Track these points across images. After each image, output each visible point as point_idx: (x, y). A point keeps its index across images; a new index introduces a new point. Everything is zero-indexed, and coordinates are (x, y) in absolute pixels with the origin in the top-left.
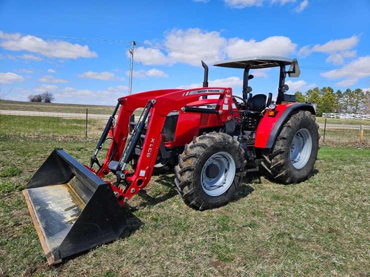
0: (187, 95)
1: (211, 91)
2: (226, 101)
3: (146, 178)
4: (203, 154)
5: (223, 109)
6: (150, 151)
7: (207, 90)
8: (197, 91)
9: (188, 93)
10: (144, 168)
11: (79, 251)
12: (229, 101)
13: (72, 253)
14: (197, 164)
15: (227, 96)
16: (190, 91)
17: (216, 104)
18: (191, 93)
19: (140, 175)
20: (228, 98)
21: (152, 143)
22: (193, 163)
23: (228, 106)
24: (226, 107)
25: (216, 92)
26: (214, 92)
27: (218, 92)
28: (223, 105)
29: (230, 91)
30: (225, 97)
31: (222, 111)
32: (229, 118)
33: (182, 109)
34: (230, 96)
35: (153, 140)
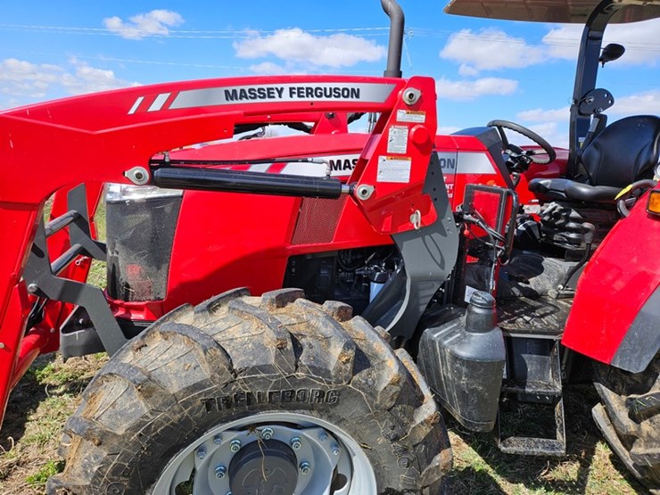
0: (156, 106)
1: (310, 92)
2: (398, 139)
5: (381, 178)
7: (286, 87)
8: (220, 91)
9: (161, 100)
12: (411, 141)
15: (402, 115)
16: (173, 89)
17: (357, 156)
18: (184, 101)
20: (411, 125)
23: (408, 164)
24: (394, 171)
25: (342, 99)
26: (324, 99)
27: (355, 99)
28: (381, 158)
29: (418, 94)
30: (395, 122)
31: (371, 189)
32: (416, 219)
33: (131, 173)
34: (420, 118)
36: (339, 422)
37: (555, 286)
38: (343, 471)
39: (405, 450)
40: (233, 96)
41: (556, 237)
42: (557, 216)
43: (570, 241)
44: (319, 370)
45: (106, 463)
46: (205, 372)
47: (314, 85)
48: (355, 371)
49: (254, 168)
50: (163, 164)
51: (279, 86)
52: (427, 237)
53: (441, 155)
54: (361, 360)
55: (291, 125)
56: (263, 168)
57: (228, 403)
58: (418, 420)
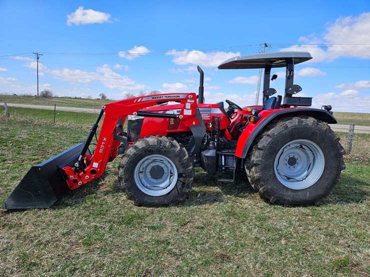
0: (139, 101)
1: (169, 97)
2: (188, 106)
3: (99, 169)
4: (133, 155)
5: (185, 114)
6: (102, 148)
7: (164, 96)
8: (151, 97)
9: (140, 99)
10: (97, 161)
12: (191, 106)
14: (127, 162)
15: (188, 101)
16: (142, 97)
18: (144, 99)
19: (93, 166)
20: (191, 103)
21: (104, 141)
22: (124, 162)
23: (191, 111)
24: (188, 112)
26: (172, 98)
28: (184, 110)
29: (192, 96)
30: (187, 102)
31: (182, 116)
32: (194, 123)
33: (134, 113)
34: (193, 101)
35: (105, 139)
40: (153, 98)
44: (165, 147)
45: (129, 160)
46: (145, 145)
47: (170, 95)
48: (171, 147)
49: (159, 112)
50: (140, 112)
51: (162, 96)
52: (197, 127)
53: (199, 109)
54: (173, 146)
56: (161, 112)
57: (149, 151)
58: (185, 158)
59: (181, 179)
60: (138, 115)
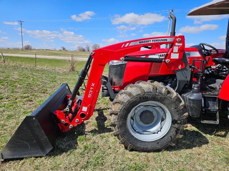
0: (126, 46)
2: (176, 49)
3: (88, 113)
4: (128, 101)
5: (172, 58)
6: (91, 93)
7: (151, 40)
8: (139, 42)
9: (128, 44)
10: (86, 106)
11: (15, 157)
12: (179, 50)
13: (11, 157)
14: (121, 109)
15: (177, 44)
16: (130, 42)
17: (166, 54)
18: (132, 44)
19: (82, 110)
20: (179, 46)
21: (92, 87)
22: (117, 108)
23: (178, 54)
24: (175, 56)
25: (163, 41)
26: (159, 42)
27: (166, 41)
28: (172, 53)
29: (180, 39)
30: (175, 46)
31: (169, 60)
32: (180, 67)
33: (121, 59)
34: (181, 44)
35: (93, 85)
36: (164, 104)
37: (219, 86)
38: (164, 117)
39: (178, 111)
40: (141, 42)
41: (220, 74)
42: (220, 68)
43: (224, 74)
44: (161, 93)
45: (123, 107)
46: (140, 92)
47: (157, 39)
48: (168, 94)
50: (126, 57)
51: (150, 40)
52: (183, 71)
53: (186, 52)
54: (169, 92)
55: (145, 47)
56: (144, 57)
57: (144, 98)
58: (181, 105)
59: (176, 125)
60: (125, 60)
